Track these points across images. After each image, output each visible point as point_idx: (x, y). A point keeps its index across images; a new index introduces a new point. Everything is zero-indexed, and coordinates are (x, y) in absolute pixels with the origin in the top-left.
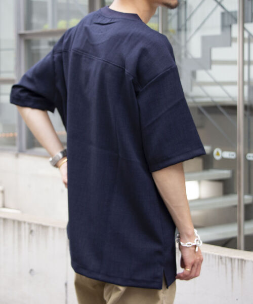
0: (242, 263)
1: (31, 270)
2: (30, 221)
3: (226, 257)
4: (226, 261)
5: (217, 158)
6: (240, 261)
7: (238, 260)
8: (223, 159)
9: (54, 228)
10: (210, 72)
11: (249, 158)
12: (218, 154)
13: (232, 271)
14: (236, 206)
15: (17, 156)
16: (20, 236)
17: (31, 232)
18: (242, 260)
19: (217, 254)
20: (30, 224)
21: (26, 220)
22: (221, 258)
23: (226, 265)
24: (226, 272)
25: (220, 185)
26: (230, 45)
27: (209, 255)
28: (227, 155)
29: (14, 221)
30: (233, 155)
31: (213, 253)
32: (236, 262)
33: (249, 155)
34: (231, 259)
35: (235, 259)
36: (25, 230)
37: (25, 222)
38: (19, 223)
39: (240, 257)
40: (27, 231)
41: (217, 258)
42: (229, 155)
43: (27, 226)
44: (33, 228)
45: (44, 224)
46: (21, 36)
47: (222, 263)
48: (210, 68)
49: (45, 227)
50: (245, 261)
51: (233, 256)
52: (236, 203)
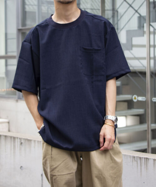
0: (147, 160)
1: (21, 167)
2: (21, 137)
3: (137, 157)
4: (137, 159)
5: (135, 101)
6: (145, 159)
7: (145, 158)
8: (138, 101)
9: (35, 141)
10: (131, 51)
11: (153, 101)
12: (135, 98)
13: (141, 165)
14: (146, 131)
15: (17, 101)
16: (14, 146)
17: (21, 143)
18: (147, 158)
19: (132, 155)
20: (20, 139)
21: (18, 137)
22: (134, 157)
23: (137, 161)
24: (137, 166)
25: (138, 118)
26: (143, 36)
27: (127, 155)
28: (140, 99)
29: (11, 137)
30: (144, 99)
31: (129, 154)
32: (143, 159)
33: (153, 98)
34: (140, 158)
35: (142, 158)
36: (18, 142)
37: (17, 138)
38: (14, 138)
39: (146, 157)
40: (19, 143)
41: (132, 157)
42: (142, 99)
43: (19, 140)
44: (23, 141)
45: (29, 138)
46: (19, 30)
47: (135, 161)
48: (132, 49)
49: (29, 141)
50: (149, 159)
51: (141, 156)
52: (146, 129)
